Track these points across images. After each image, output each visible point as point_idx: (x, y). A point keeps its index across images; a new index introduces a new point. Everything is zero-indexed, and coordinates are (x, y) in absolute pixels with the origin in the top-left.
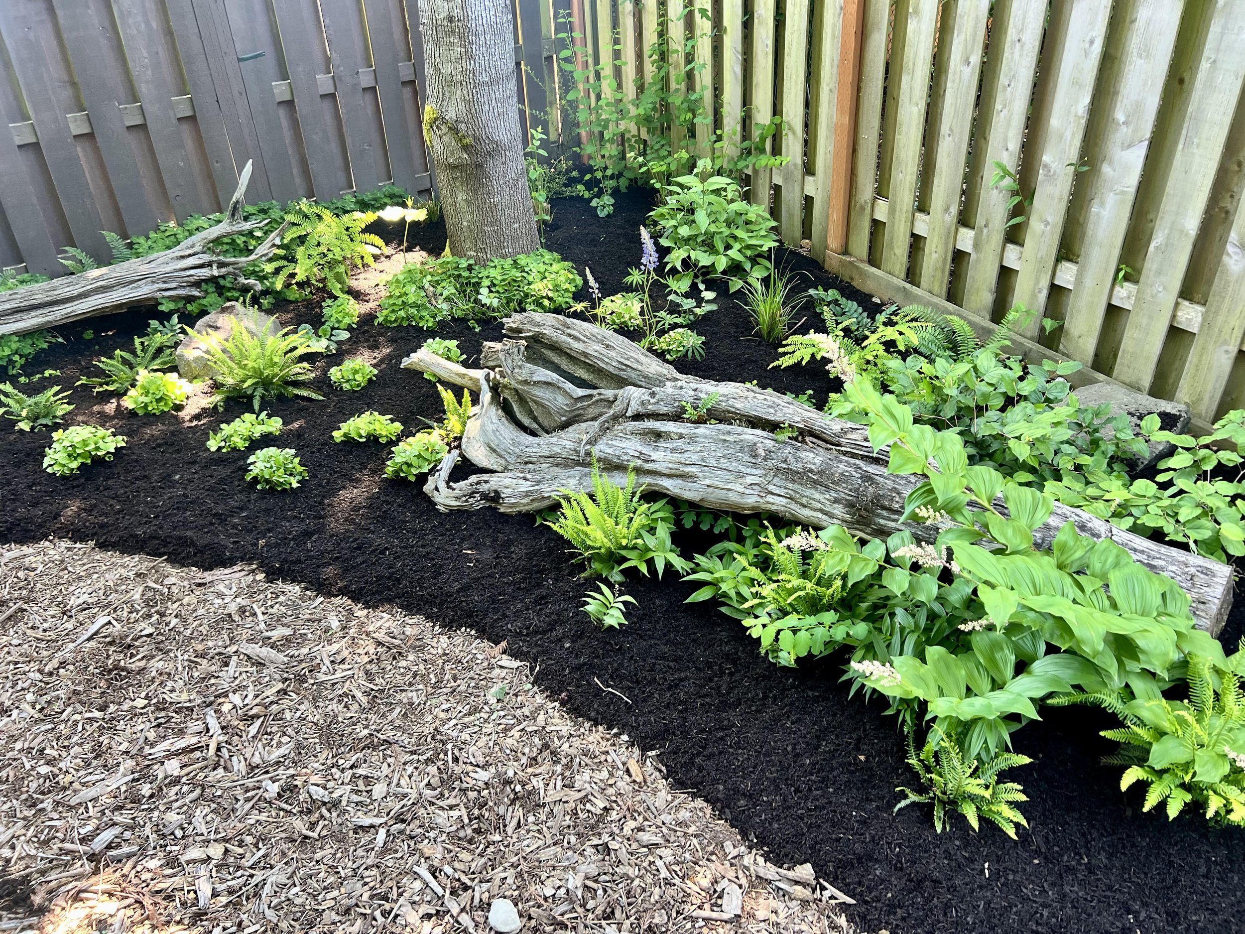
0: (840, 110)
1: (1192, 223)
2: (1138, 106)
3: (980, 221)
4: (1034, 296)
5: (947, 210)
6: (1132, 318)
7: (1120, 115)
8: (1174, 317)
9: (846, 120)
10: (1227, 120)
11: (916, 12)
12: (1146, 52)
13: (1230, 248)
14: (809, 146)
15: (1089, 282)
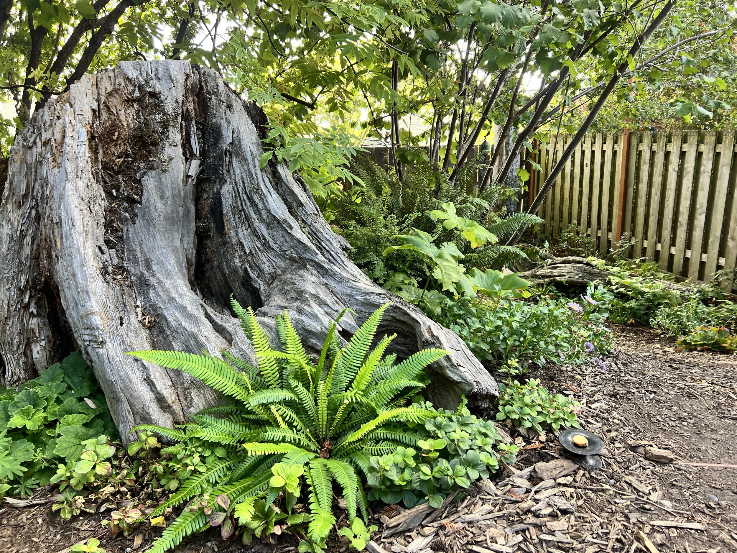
0: (619, 210)
1: (718, 234)
2: (702, 204)
3: (662, 240)
4: (680, 261)
5: (653, 238)
6: (707, 264)
7: (698, 206)
8: (718, 262)
9: (621, 213)
10: (724, 205)
11: (642, 182)
12: (703, 190)
13: (729, 240)
14: (610, 223)
15: (694, 255)
